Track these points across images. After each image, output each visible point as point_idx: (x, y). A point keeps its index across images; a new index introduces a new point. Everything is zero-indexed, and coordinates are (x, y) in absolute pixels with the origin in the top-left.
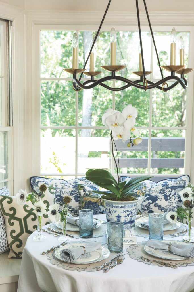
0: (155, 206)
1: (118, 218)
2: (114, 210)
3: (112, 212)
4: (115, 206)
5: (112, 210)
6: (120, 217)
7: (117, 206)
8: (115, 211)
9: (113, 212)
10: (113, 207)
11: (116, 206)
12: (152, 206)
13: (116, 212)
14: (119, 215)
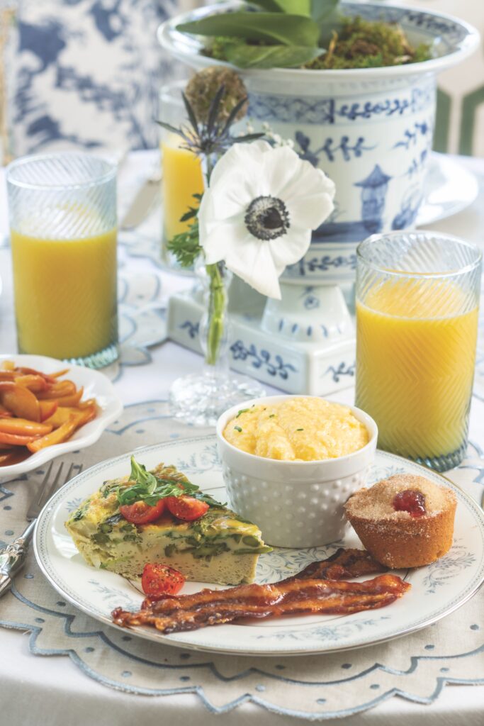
0: (59, 83)
1: (368, 192)
2: (345, 139)
3: (331, 158)
4: (355, 107)
5: (330, 141)
6: (385, 179)
7: (368, 105)
8: (352, 143)
9: (338, 154)
10: (338, 118)
11: (361, 109)
12: (44, 85)
13: (358, 154)
14: (377, 168)
